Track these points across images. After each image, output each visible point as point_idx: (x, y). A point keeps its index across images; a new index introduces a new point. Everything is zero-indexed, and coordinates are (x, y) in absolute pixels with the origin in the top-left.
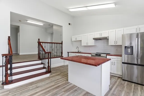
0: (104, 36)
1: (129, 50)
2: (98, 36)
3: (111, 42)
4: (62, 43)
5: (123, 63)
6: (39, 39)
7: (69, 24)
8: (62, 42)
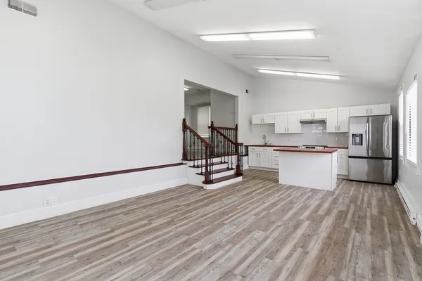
0: (318, 117)
1: (358, 139)
2: (308, 117)
3: (331, 128)
4: (236, 129)
5: (350, 157)
6: (212, 122)
7: (247, 91)
8: (237, 127)
